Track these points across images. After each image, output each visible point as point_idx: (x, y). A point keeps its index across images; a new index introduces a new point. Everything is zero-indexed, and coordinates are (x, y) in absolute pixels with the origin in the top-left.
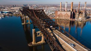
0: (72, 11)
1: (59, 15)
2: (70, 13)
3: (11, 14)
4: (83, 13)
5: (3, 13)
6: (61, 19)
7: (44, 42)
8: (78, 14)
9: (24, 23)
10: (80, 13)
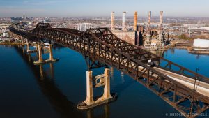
0: (137, 30)
2: (134, 33)
4: (158, 32)
7: (110, 97)
8: (148, 35)
9: (40, 61)
10: (152, 33)
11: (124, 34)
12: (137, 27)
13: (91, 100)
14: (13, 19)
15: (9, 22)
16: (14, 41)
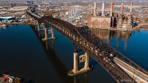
0: (113, 16)
1: (93, 22)
2: (110, 19)
3: (16, 21)
4: (128, 18)
5: (3, 21)
6: (96, 29)
7: (89, 69)
8: (121, 20)
9: (46, 38)
10: (124, 18)
11: (103, 19)
12: (113, 13)
13: (76, 70)
14: (28, 2)
15: (25, 5)
16: (29, 21)
